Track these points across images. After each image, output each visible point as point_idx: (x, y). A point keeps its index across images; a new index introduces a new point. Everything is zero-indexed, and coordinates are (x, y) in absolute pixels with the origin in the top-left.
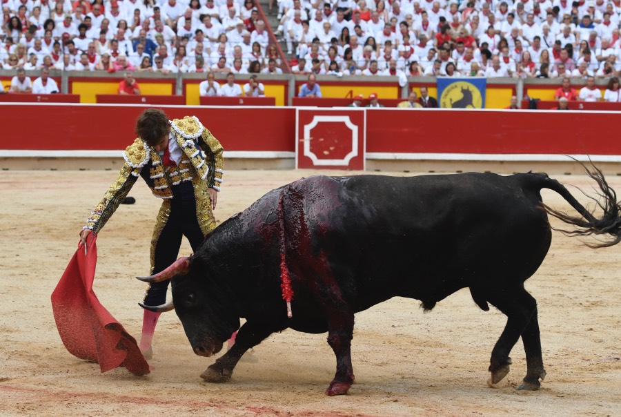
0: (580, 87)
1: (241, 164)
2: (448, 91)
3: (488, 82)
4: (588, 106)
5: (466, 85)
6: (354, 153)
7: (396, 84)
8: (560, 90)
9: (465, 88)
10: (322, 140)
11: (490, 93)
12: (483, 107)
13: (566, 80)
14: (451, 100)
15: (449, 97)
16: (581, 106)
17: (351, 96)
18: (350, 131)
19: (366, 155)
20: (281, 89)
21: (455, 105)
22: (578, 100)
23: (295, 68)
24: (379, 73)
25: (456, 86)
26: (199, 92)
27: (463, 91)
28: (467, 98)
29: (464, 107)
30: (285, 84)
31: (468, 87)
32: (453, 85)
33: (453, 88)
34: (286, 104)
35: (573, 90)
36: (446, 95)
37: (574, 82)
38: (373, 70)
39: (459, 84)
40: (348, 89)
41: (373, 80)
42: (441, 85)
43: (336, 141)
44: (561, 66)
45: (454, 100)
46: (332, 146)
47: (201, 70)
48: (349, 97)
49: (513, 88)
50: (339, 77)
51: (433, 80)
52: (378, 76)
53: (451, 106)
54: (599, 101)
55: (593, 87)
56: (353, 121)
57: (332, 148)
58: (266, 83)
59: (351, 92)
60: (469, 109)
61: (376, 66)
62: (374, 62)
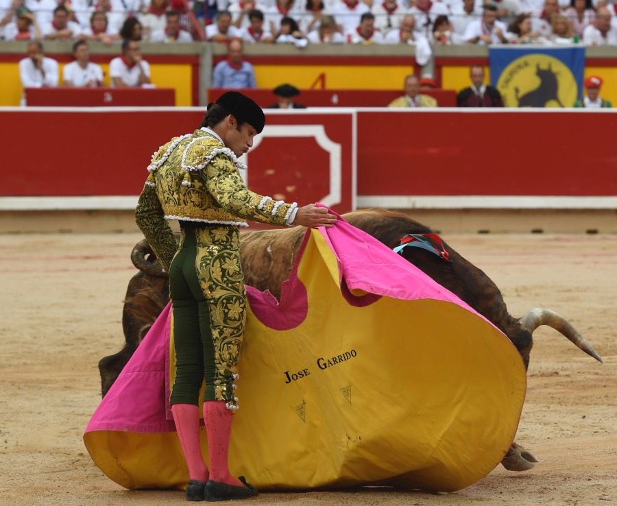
1: (111, 222)
2: (512, 74)
3: (589, 54)
5: (545, 62)
6: (334, 197)
7: (410, 61)
9: (544, 66)
10: (271, 172)
14: (517, 90)
15: (512, 85)
17: (323, 84)
18: (326, 155)
19: (356, 200)
20: (185, 72)
21: (523, 101)
23: (212, 30)
25: (526, 64)
26: (18, 80)
27: (541, 73)
28: (547, 88)
29: (542, 105)
30: (194, 61)
31: (550, 65)
32: (520, 61)
33: (520, 67)
34: (196, 102)
36: (507, 82)
38: (366, 33)
39: (533, 59)
40: (315, 71)
41: (366, 52)
42: (497, 60)
43: (298, 175)
45: (523, 91)
46: (290, 185)
47: (25, 35)
48: (318, 87)
50: (301, 48)
51: (480, 51)
52: (375, 45)
53: (516, 102)
56: (332, 135)
57: (290, 189)
58: (154, 59)
59: (322, 77)
60: (551, 108)
62: (368, 17)
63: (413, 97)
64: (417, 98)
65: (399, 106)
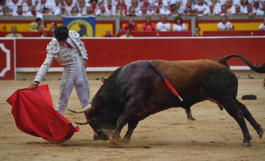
0: (157, 22)
2: (71, 26)
4: (162, 34)
5: (82, 22)
8: (145, 24)
9: (82, 24)
11: (98, 27)
12: (94, 36)
13: (148, 18)
16: (158, 34)
17: (5, 30)
18: (5, 54)
19: (16, 70)
22: (156, 31)
24: (24, 14)
25: (75, 23)
27: (81, 26)
31: (84, 23)
32: (73, 22)
33: (73, 24)
35: (153, 24)
37: (153, 19)
38: (20, 13)
39: (78, 21)
42: (66, 22)
44: (144, 8)
48: (3, 31)
49: (113, 23)
54: (169, 30)
55: (165, 21)
56: (7, 47)
59: (5, 28)
61: (22, 9)
62: (20, 7)
63: (14, 35)
64: (16, 34)
65: (9, 37)
